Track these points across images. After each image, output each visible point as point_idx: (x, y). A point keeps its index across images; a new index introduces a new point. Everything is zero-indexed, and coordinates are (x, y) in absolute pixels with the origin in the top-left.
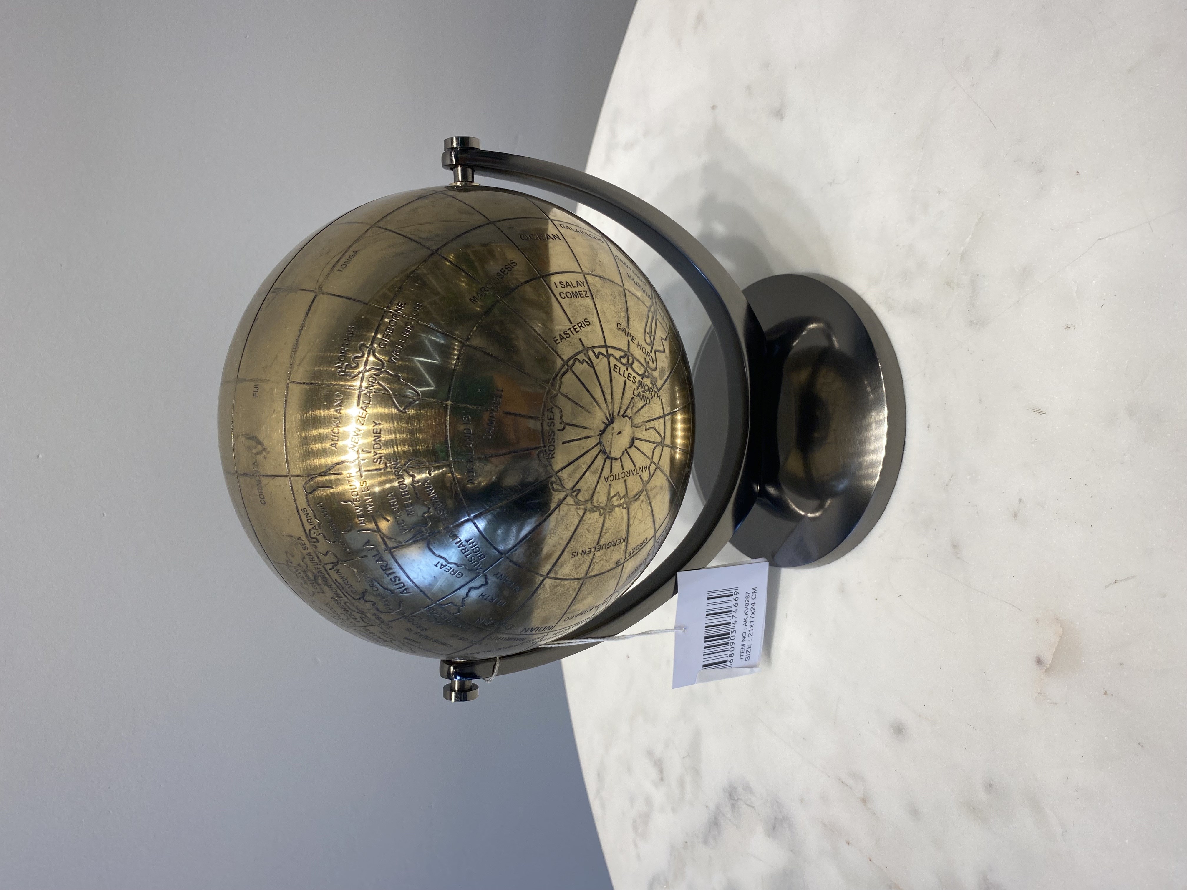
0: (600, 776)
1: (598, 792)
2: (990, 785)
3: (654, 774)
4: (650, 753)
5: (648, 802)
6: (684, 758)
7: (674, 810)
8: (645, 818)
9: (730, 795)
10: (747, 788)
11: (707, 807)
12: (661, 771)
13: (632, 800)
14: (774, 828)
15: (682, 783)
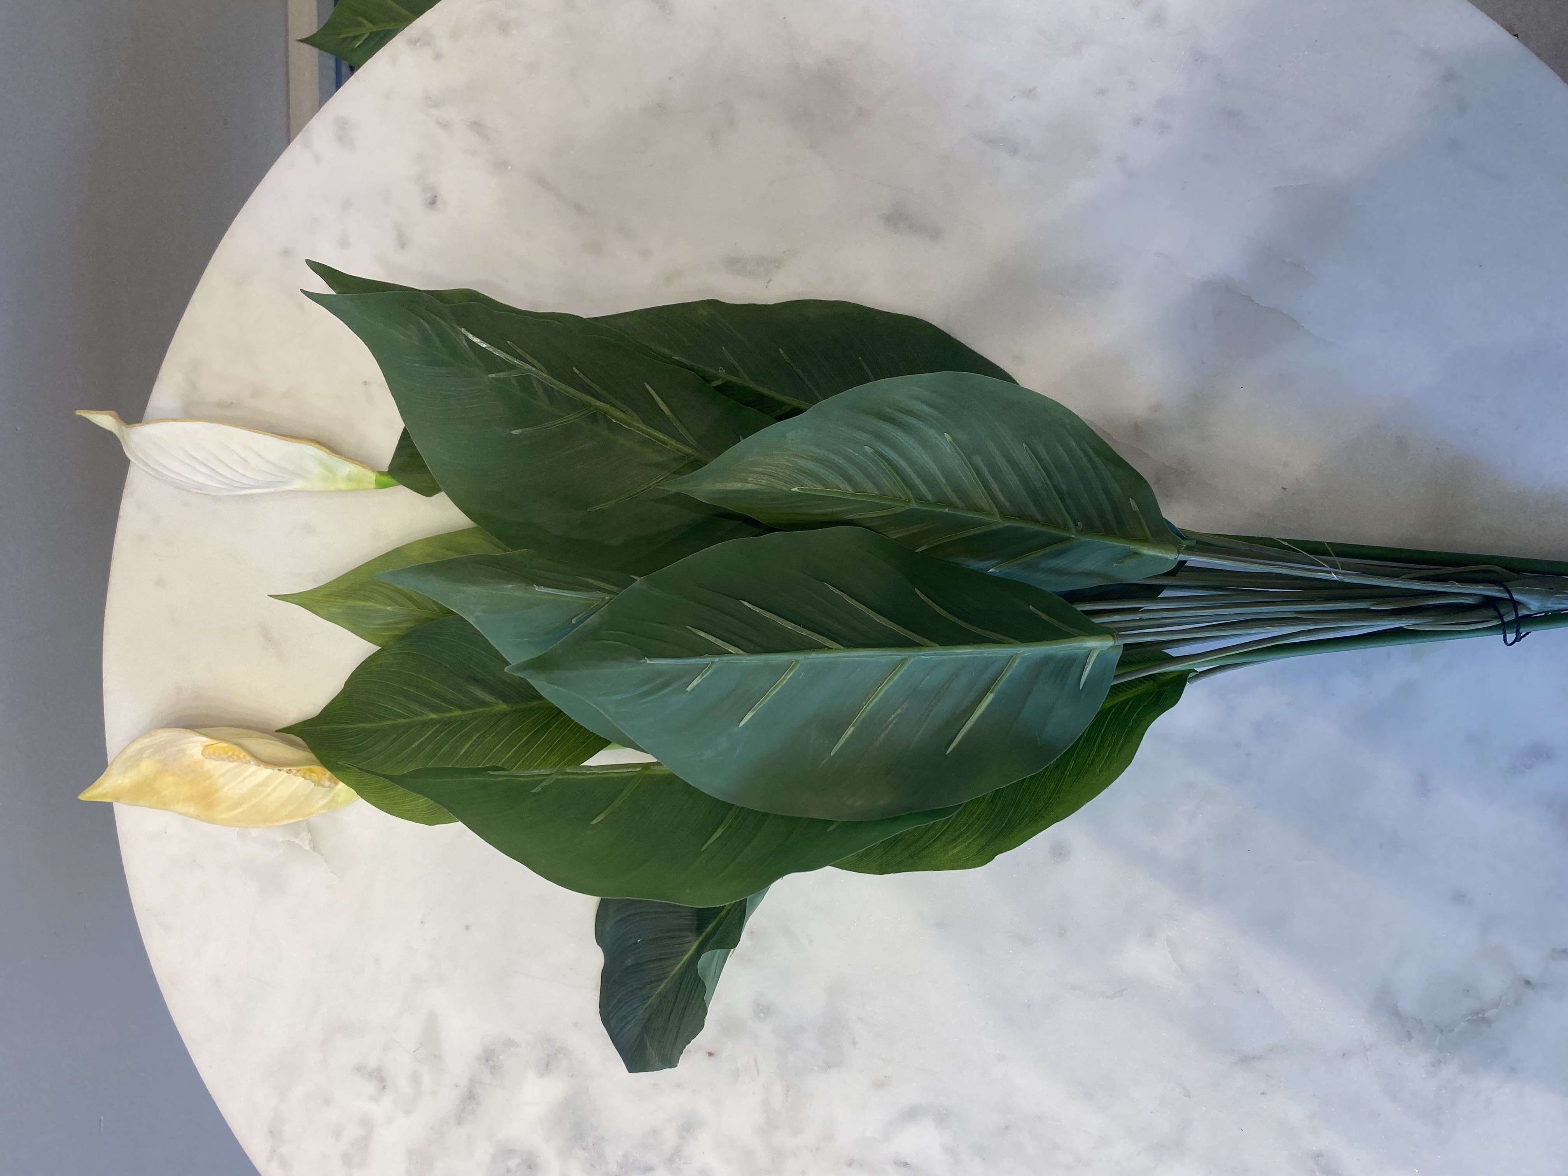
0: (274, 1133)
1: (273, 1151)
3: (370, 1088)
4: (359, 1069)
5: (366, 1123)
6: (414, 1051)
7: (407, 1113)
8: (363, 1143)
9: (487, 1060)
10: (509, 1043)
11: (457, 1086)
12: (382, 1080)
13: (337, 1134)
14: (547, 1065)
15: (415, 1079)
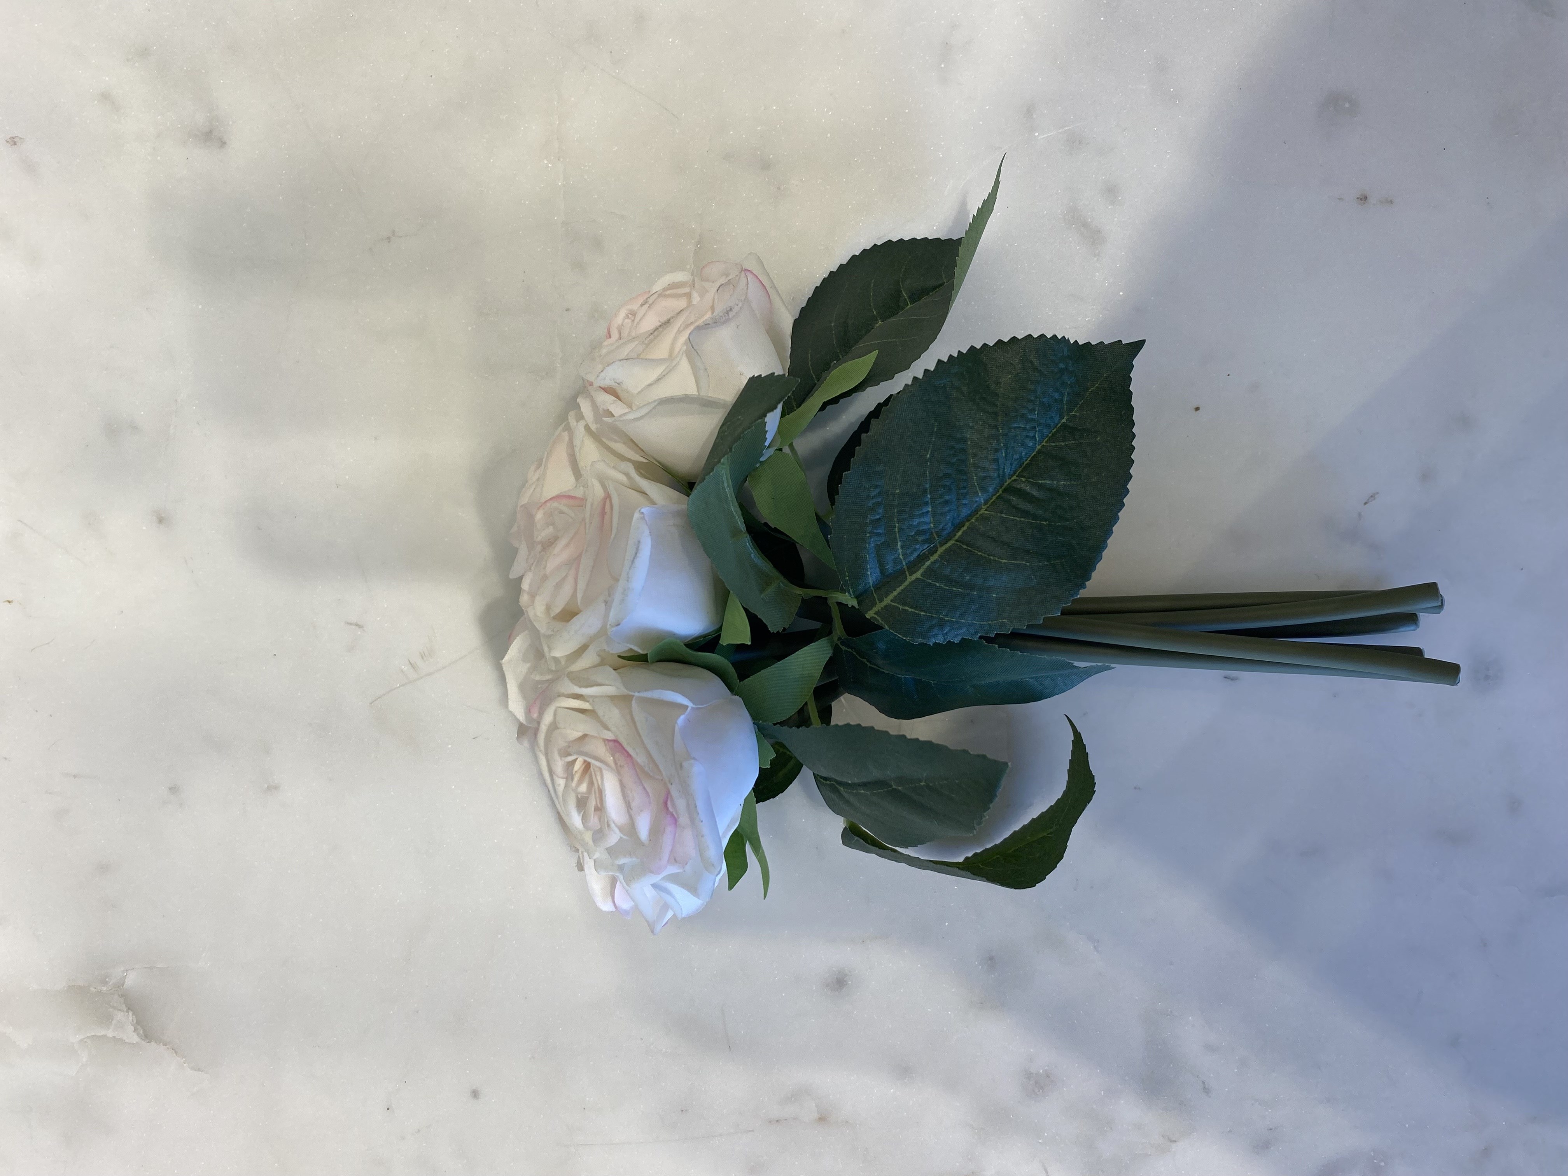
2: (991, 958)
